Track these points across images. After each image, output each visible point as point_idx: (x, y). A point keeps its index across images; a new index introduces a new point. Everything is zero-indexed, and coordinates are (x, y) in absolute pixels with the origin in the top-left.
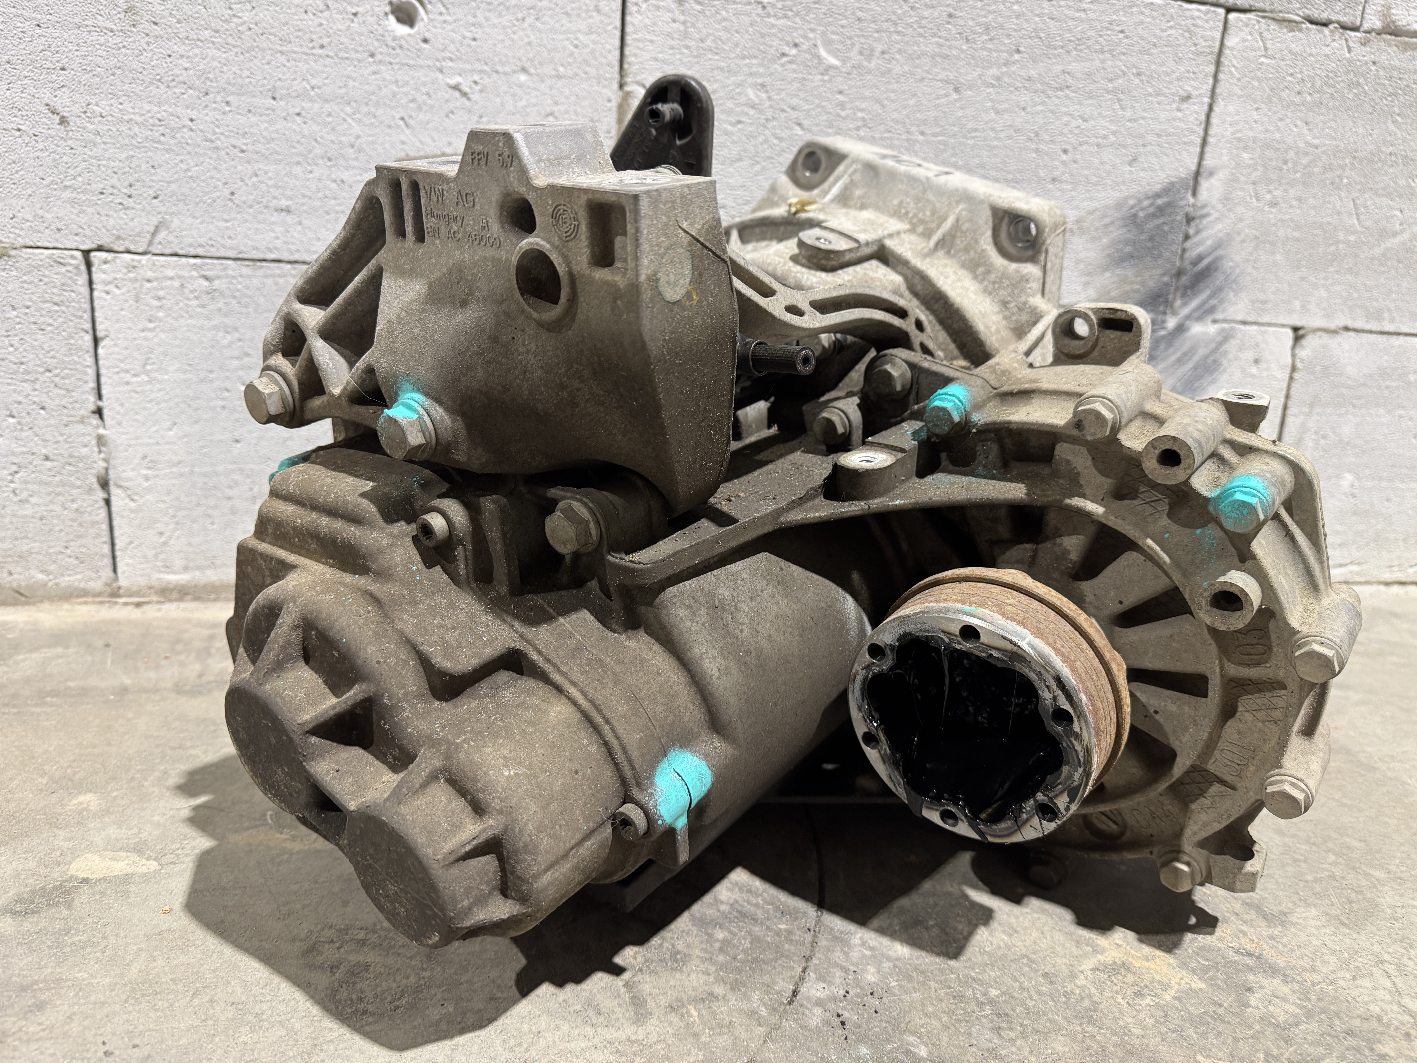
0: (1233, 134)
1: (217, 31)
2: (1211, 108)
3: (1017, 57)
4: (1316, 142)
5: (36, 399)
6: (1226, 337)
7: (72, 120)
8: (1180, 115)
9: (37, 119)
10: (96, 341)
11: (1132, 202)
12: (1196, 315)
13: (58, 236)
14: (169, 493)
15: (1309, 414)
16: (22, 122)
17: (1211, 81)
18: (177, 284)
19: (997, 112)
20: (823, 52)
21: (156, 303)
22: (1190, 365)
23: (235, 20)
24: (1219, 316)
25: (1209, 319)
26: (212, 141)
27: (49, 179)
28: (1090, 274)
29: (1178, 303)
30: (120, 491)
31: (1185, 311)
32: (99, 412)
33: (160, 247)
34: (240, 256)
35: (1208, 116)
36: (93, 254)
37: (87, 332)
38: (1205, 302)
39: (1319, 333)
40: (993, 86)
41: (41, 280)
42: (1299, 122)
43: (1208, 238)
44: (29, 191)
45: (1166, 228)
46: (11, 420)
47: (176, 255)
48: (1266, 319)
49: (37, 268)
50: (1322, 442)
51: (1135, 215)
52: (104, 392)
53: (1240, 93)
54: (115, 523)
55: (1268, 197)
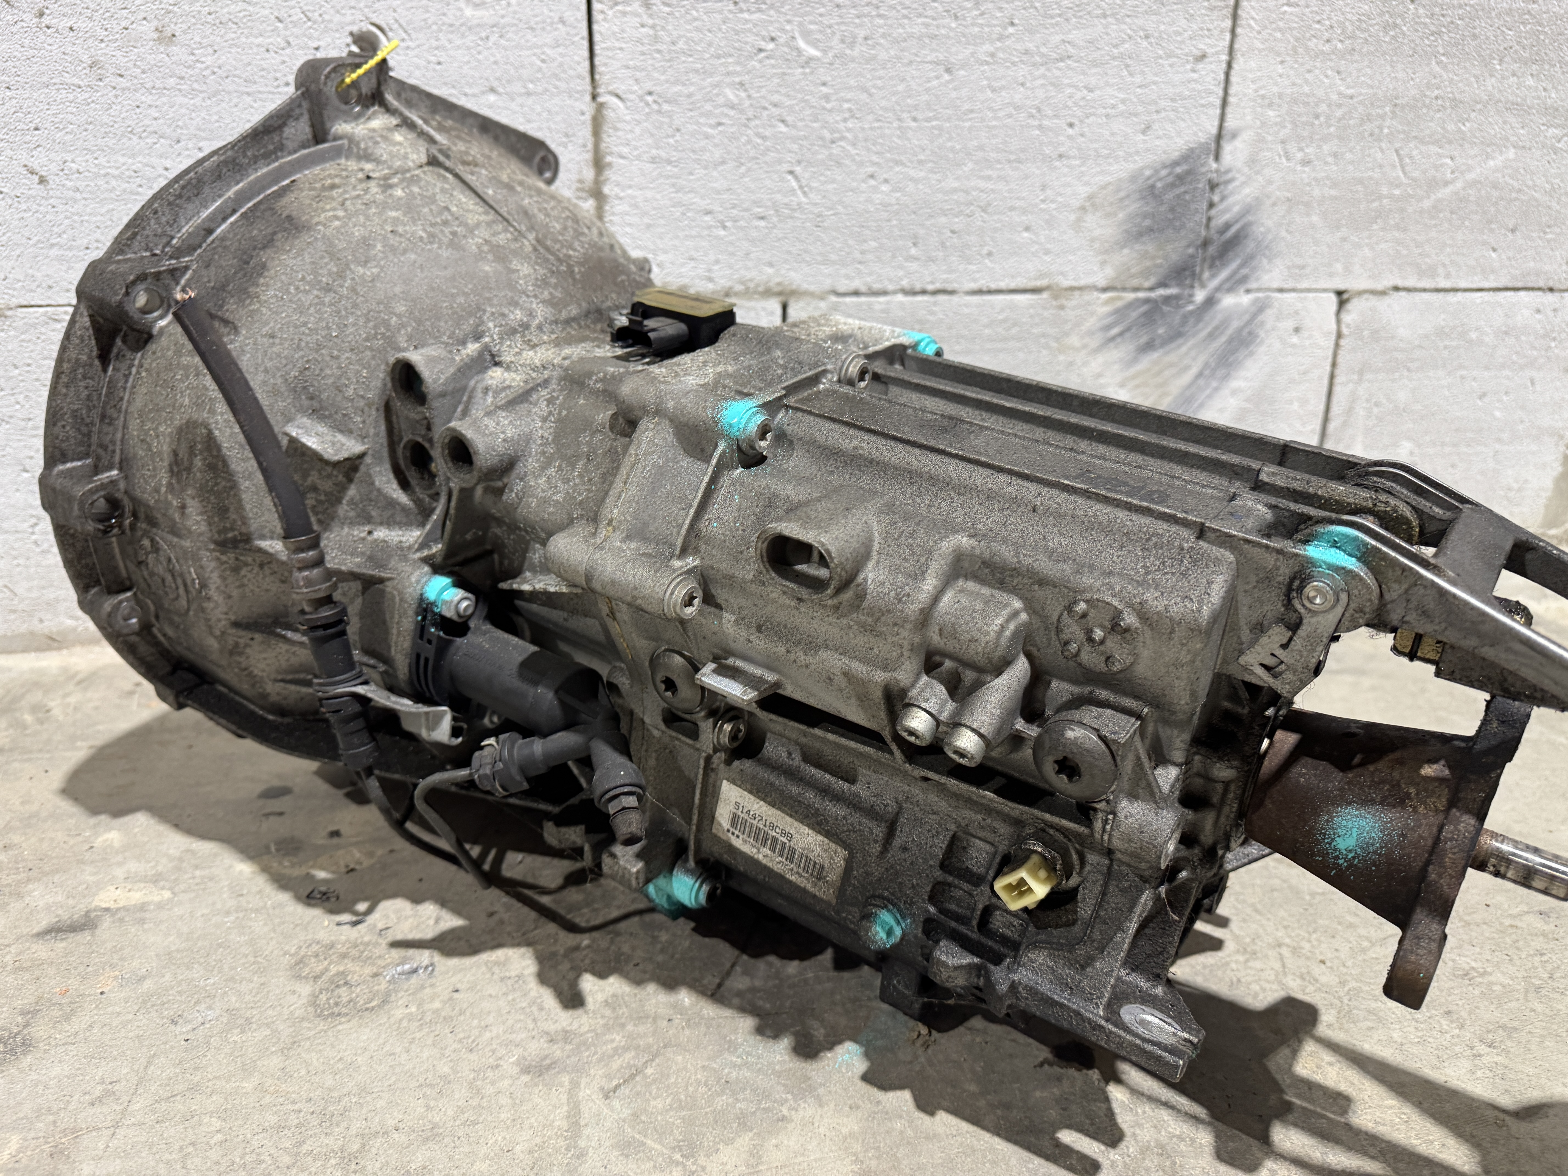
0: (1256, 91)
1: (182, 78)
2: (1229, 65)
3: (1011, 30)
4: (1350, 92)
6: (1261, 308)
7: (51, 178)
8: (1195, 76)
9: (17, 180)
11: (1148, 173)
12: (1226, 286)
13: (50, 293)
15: (1360, 381)
16: (3, 185)
17: (1228, 36)
19: (994, 90)
20: (802, 44)
22: (1223, 339)
23: (198, 65)
24: (1253, 285)
25: (1242, 289)
27: (35, 239)
28: (1106, 252)
29: (1206, 275)
31: (1215, 283)
35: (1227, 75)
38: (1235, 272)
39: (1366, 296)
40: (987, 63)
41: (38, 338)
42: (1329, 72)
43: (1234, 204)
44: (18, 252)
45: (1187, 197)
46: (26, 475)
48: (1305, 285)
49: (34, 326)
50: (1376, 410)
51: (1153, 187)
53: (1261, 46)
55: (1300, 155)
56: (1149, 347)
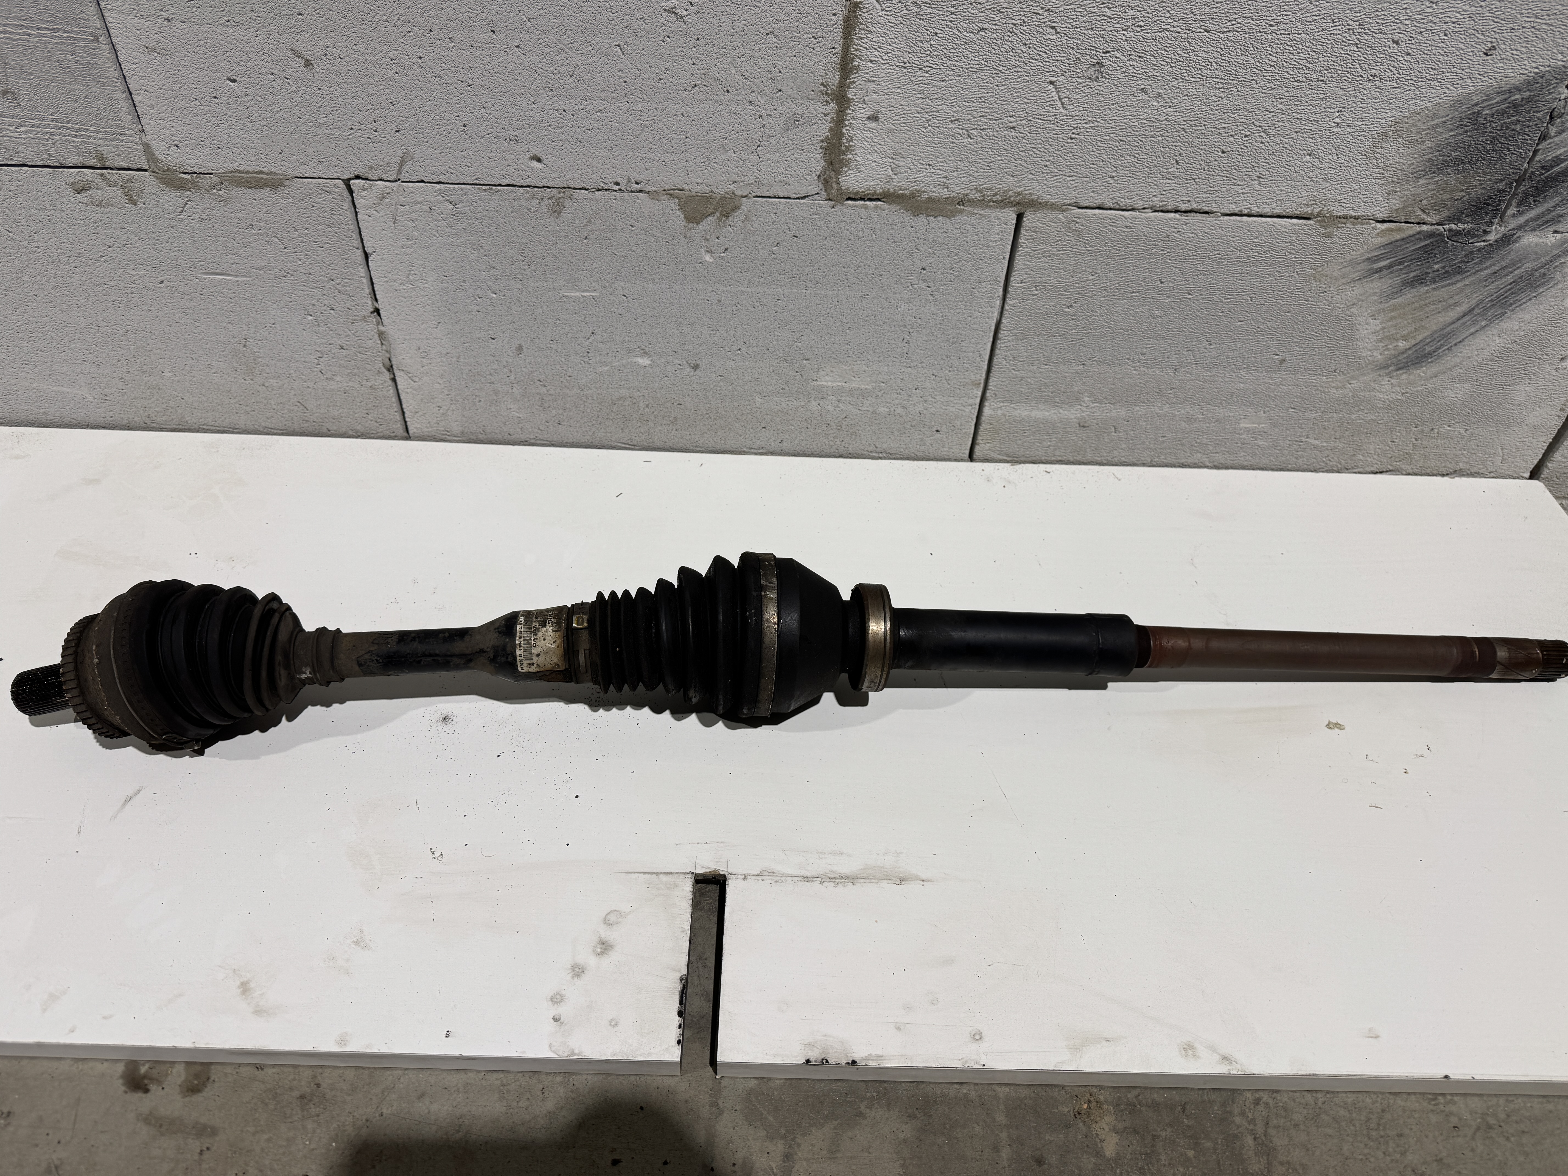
5: (326, 302)
6: (1566, 251)
7: (315, 62)
9: (286, 64)
10: (366, 256)
12: (1533, 225)
13: (321, 167)
14: (442, 376)
16: (273, 67)
18: (426, 208)
21: (411, 224)
25: (1551, 229)
26: (440, 77)
27: (305, 118)
28: (1399, 181)
29: (1512, 212)
30: (402, 373)
31: (1519, 220)
32: (377, 311)
33: (407, 175)
34: (477, 182)
36: (352, 182)
37: (357, 248)
38: (1549, 211)
41: (313, 206)
46: (311, 318)
47: (422, 181)
49: (309, 195)
52: (378, 297)
54: (402, 398)
56: (1419, 280)
